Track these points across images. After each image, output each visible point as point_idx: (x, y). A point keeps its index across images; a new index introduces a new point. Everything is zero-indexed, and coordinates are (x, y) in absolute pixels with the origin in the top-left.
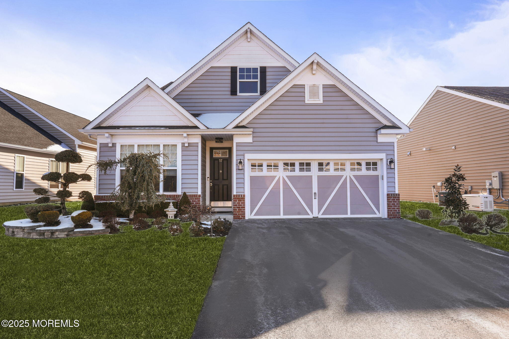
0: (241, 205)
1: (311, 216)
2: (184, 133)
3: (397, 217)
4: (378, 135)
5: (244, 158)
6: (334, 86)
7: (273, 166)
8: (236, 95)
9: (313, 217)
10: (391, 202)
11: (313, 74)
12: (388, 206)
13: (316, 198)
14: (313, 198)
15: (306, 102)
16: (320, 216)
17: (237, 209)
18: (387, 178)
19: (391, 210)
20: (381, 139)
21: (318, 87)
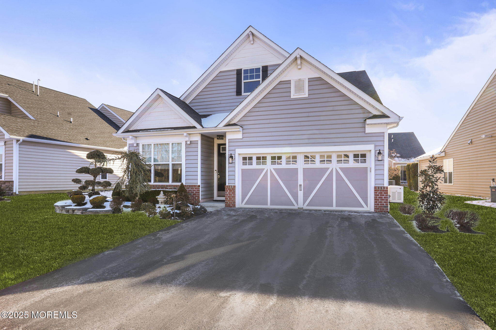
0: (232, 195)
1: (296, 207)
2: (185, 132)
3: (384, 211)
4: (366, 126)
5: (235, 152)
6: (320, 79)
7: (261, 159)
8: (241, 95)
9: (299, 208)
10: (378, 195)
11: (299, 69)
12: (375, 200)
13: (301, 190)
14: (299, 189)
15: (292, 97)
16: (305, 207)
17: (228, 198)
18: (376, 170)
19: (378, 203)
20: (369, 130)
21: (303, 81)
